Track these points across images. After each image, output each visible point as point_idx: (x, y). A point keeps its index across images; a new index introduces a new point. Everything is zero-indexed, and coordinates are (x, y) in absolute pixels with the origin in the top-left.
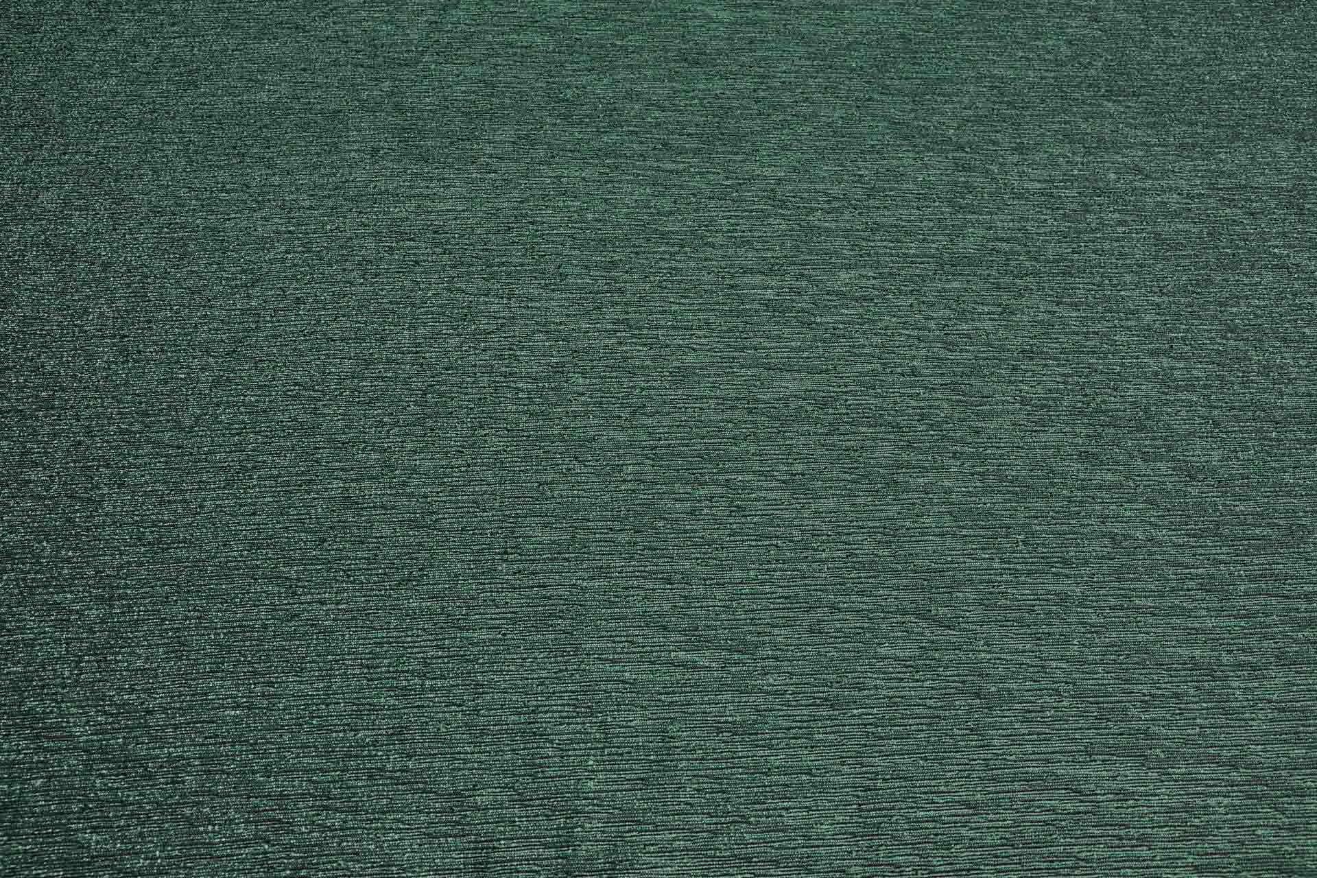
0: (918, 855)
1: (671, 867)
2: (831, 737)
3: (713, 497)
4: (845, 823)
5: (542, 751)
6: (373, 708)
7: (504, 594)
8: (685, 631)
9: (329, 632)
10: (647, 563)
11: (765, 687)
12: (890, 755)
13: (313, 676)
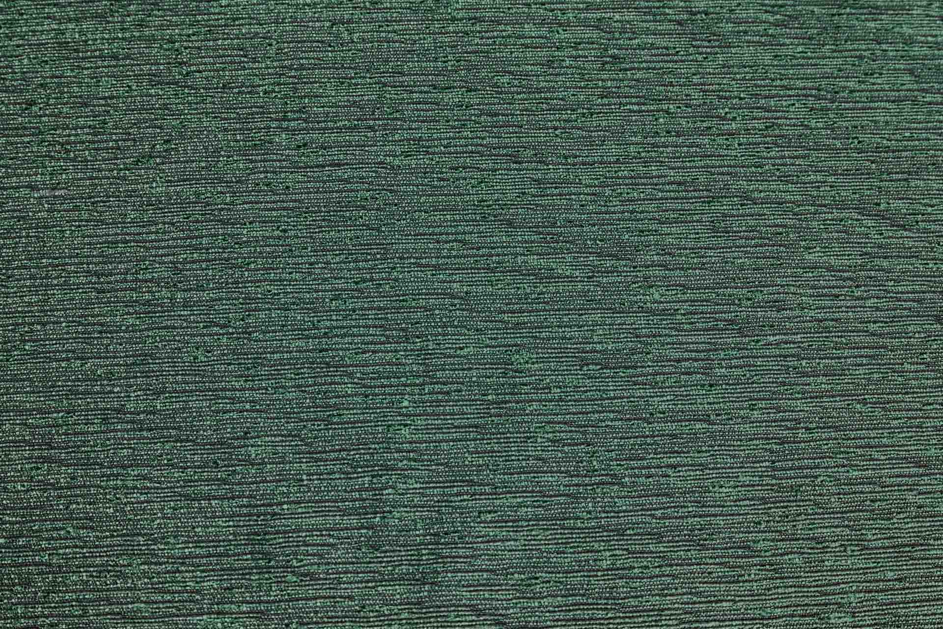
0: (847, 526)
1: (516, 540)
2: (738, 372)
3: (580, 44)
4: (753, 486)
5: (339, 388)
6: (105, 329)
7: (283, 175)
8: (538, 227)
9: (43, 227)
10: (485, 134)
11: (649, 305)
12: (816, 397)
13: (22, 287)
